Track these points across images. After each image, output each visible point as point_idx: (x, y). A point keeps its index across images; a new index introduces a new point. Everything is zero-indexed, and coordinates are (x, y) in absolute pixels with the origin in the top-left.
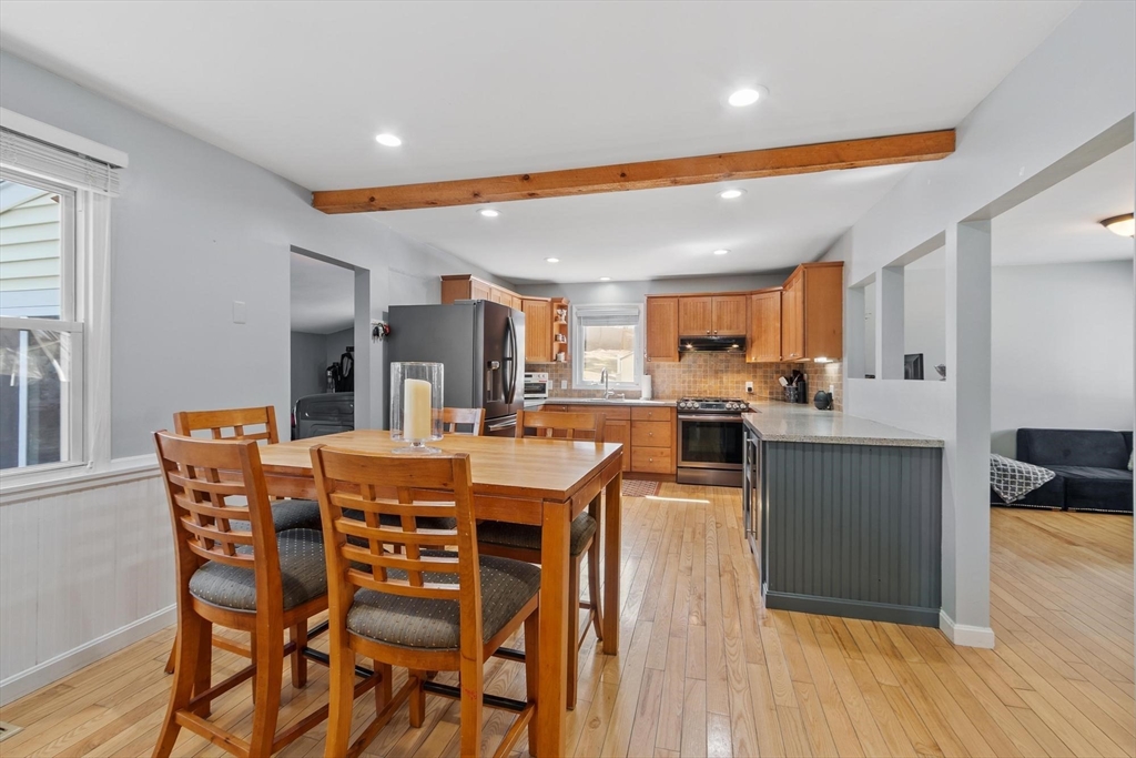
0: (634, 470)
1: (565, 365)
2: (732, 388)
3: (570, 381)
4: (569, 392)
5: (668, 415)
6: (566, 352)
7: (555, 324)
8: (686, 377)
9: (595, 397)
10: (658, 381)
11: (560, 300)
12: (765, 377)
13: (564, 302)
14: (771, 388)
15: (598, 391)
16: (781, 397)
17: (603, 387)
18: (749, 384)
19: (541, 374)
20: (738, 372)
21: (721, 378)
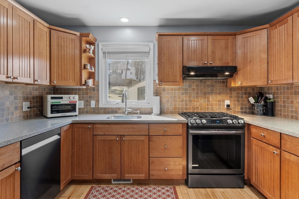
0: (151, 177)
1: (94, 89)
2: (216, 105)
3: (98, 101)
4: (97, 111)
5: (180, 130)
6: (94, 79)
7: (84, 55)
8: (185, 97)
9: (116, 112)
10: (164, 100)
11: (87, 35)
12: (238, 97)
13: (91, 38)
14: (242, 104)
15: (119, 109)
16: (252, 112)
17: (123, 105)
18: (227, 102)
19: (72, 96)
20: (220, 93)
21: (208, 98)
